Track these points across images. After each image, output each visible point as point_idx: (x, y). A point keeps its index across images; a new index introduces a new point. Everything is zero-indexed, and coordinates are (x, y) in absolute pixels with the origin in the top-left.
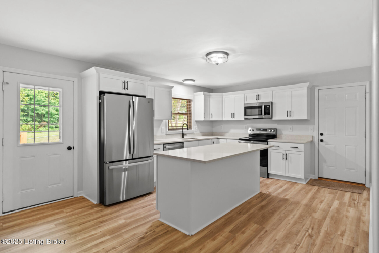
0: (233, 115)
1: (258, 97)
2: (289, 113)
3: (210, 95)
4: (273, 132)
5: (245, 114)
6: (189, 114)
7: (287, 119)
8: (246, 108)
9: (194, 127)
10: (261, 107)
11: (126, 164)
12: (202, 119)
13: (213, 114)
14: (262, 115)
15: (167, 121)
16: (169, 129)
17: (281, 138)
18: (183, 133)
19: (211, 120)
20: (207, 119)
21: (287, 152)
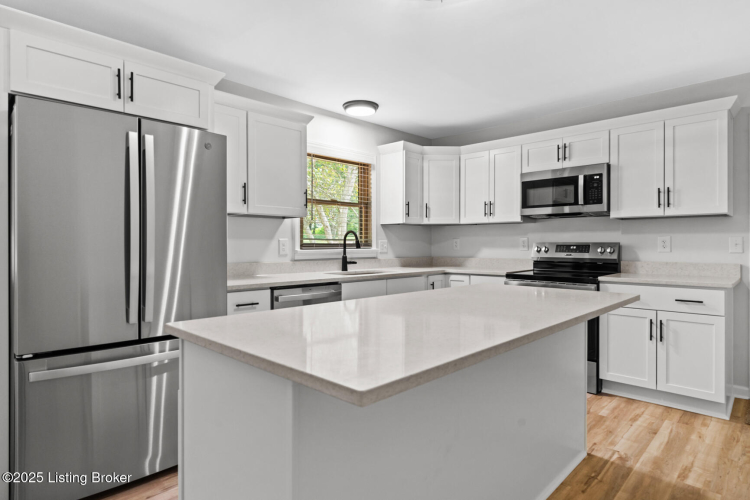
0: (489, 208)
1: (563, 152)
2: (665, 196)
3: (422, 154)
4: (609, 255)
5: (525, 204)
6: (364, 204)
7: (659, 212)
8: (527, 187)
9: (379, 243)
10: (573, 181)
11: (162, 351)
12: (400, 219)
13: (431, 206)
14: (576, 203)
15: (298, 220)
16: (303, 246)
17: (635, 273)
18: (344, 259)
19: (426, 221)
20: (414, 220)
21: (662, 316)
